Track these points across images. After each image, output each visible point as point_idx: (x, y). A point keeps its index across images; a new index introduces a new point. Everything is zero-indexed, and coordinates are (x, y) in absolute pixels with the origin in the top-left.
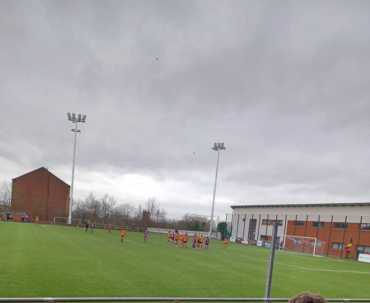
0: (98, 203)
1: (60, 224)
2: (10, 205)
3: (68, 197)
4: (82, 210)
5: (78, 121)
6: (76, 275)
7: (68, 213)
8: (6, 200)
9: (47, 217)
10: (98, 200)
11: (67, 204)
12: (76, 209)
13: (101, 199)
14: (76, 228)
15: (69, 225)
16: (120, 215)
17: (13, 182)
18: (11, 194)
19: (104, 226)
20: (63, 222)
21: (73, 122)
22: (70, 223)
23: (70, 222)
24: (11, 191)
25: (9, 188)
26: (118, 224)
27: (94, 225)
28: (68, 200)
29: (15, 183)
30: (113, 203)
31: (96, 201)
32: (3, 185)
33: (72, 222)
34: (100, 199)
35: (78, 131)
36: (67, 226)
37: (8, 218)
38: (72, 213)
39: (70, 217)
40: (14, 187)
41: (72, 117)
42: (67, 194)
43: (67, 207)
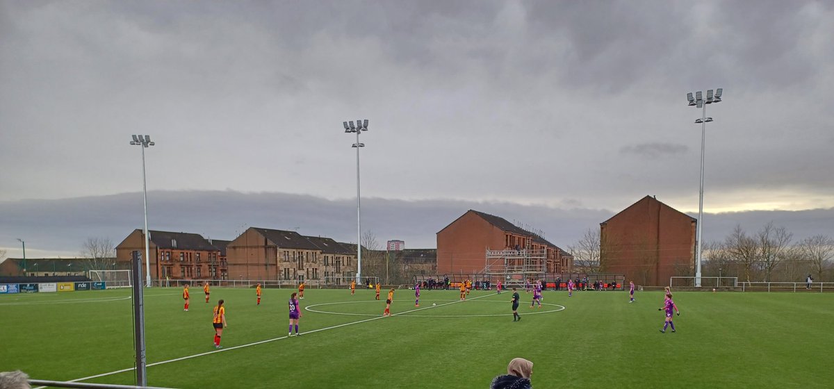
0: (751, 244)
1: (681, 290)
2: (599, 264)
3: (693, 240)
4: (721, 260)
5: (707, 103)
6: (720, 382)
7: (695, 267)
8: (593, 258)
9: (657, 279)
10: (751, 237)
11: (693, 252)
12: (708, 260)
13: (758, 235)
14: (710, 293)
15: (699, 289)
16: (802, 260)
17: (602, 228)
18: (599, 247)
19: (767, 285)
20: (687, 284)
21: (697, 107)
22: (699, 286)
23: (698, 283)
24: (599, 242)
25: (596, 238)
26: (797, 280)
27: (747, 285)
28: (694, 245)
29: (604, 229)
30: (784, 238)
31: (748, 239)
32: (587, 235)
33: (702, 284)
34: (755, 236)
35: (707, 121)
36: (693, 291)
37: (597, 286)
38: (702, 267)
39: (699, 274)
40: (604, 236)
41: (695, 100)
42: (692, 235)
43: (693, 258)
